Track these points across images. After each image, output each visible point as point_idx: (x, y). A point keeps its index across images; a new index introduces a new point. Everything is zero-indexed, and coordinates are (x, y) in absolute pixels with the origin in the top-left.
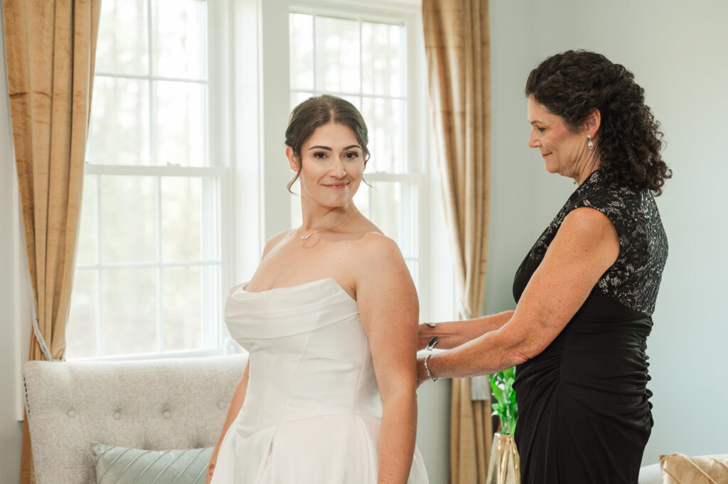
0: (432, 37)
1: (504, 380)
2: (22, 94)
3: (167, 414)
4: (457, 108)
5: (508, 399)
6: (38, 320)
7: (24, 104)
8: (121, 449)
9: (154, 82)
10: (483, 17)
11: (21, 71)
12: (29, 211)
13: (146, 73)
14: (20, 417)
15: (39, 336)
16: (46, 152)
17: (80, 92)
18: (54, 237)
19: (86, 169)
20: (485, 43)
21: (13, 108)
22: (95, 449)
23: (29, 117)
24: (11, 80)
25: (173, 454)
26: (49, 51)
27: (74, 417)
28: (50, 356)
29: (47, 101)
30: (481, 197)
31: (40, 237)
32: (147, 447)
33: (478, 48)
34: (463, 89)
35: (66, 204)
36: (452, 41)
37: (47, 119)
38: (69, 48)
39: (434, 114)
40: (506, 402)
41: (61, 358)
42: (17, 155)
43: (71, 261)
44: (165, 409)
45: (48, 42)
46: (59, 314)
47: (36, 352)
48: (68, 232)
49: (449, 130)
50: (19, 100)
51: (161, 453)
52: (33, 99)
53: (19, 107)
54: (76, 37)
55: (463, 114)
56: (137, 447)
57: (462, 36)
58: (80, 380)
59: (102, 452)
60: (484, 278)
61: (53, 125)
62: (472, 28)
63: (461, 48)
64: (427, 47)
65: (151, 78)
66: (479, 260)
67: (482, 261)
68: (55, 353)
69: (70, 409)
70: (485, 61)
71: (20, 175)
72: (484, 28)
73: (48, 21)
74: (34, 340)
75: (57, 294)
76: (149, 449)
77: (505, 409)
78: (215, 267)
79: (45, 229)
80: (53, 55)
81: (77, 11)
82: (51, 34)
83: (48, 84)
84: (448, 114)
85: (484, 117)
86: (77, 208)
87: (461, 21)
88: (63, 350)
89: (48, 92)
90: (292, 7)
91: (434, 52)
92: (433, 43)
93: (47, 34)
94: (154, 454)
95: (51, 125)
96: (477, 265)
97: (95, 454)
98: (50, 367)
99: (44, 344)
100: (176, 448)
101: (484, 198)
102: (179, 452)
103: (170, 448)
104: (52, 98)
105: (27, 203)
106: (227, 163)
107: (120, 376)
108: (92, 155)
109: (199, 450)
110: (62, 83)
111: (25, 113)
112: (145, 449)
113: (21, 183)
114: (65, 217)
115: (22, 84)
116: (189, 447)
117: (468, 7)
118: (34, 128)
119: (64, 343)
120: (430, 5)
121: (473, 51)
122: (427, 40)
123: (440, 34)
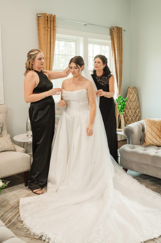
0: (113, 48)
10: (121, 44)
20: (122, 49)
26: (46, 51)
29: (46, 59)
36: (116, 49)
37: (46, 62)
39: (113, 61)
45: (46, 50)
49: (116, 63)
54: (51, 49)
55: (118, 61)
57: (118, 48)
60: (121, 88)
62: (120, 46)
63: (118, 50)
65: (65, 55)
70: (122, 52)
73: (46, 46)
77: (120, 110)
80: (47, 52)
83: (46, 56)
84: (115, 61)
87: (118, 45)
89: (46, 58)
90: (89, 43)
92: (113, 49)
93: (46, 48)
96: (120, 86)
104: (47, 59)
117: (119, 43)
120: (113, 43)
121: (120, 50)
122: (112, 48)
123: (114, 47)
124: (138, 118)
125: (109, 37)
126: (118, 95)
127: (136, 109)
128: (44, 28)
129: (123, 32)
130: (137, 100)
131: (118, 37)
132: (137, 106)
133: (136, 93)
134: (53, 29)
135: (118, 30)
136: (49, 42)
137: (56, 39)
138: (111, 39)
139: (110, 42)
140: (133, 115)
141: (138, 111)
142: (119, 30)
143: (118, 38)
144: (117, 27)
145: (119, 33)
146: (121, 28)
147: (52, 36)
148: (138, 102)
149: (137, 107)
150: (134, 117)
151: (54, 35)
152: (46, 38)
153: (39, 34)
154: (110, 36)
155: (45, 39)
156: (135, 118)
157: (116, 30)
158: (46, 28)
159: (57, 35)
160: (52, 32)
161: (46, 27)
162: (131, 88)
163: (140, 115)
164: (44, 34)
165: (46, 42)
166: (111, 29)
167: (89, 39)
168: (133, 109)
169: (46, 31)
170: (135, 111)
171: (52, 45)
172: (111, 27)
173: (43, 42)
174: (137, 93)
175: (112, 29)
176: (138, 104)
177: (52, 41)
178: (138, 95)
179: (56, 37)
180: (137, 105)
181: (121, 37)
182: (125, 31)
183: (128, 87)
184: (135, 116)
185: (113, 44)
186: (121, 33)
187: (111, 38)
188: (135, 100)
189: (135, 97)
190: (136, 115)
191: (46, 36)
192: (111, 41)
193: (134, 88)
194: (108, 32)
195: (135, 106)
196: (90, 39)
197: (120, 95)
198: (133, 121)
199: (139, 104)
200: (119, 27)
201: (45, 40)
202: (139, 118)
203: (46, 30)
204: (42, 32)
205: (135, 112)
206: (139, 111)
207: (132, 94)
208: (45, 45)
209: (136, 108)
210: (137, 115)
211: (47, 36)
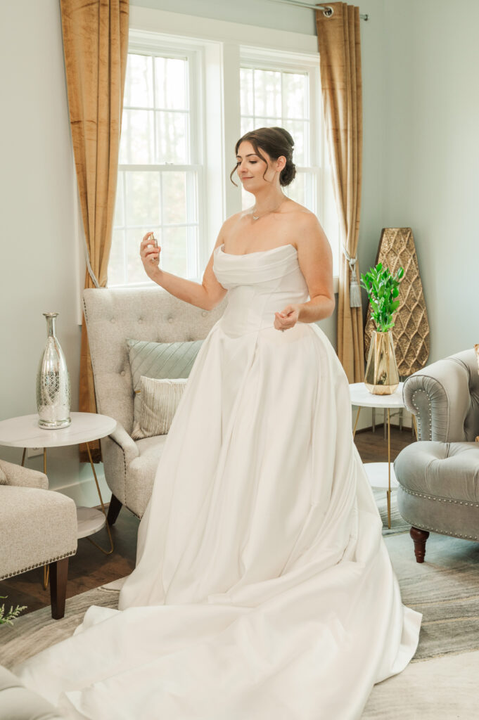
0: (327, 82)
1: (378, 298)
2: (79, 122)
3: (171, 320)
4: (342, 127)
5: (382, 310)
6: (90, 263)
7: (79, 128)
8: (144, 343)
9: (157, 112)
10: (358, 70)
11: (78, 108)
12: (84, 195)
13: (152, 106)
14: (80, 323)
15: (92, 273)
16: (94, 159)
17: (114, 120)
18: (100, 211)
19: (119, 167)
20: (359, 86)
21: (73, 131)
22: (129, 343)
23: (83, 136)
24: (71, 112)
25: (176, 345)
26: (95, 95)
27: (114, 323)
28: (98, 285)
29: (94, 126)
30: (357, 182)
31: (91, 211)
32: (159, 341)
33: (355, 89)
34: (346, 115)
35: (107, 190)
36: (339, 85)
37: (95, 138)
38: (107, 93)
39: (328, 130)
40: (380, 311)
41: (105, 286)
42: (76, 160)
43: (111, 226)
44: (169, 317)
45: (94, 89)
46: (104, 259)
47: (89, 283)
48: (108, 208)
49: (337, 140)
50: (76, 125)
51: (169, 344)
52: (86, 125)
53: (77, 130)
54: (112, 86)
55: (346, 130)
56: (153, 341)
57: (345, 82)
58: (119, 300)
59: (133, 344)
60: (358, 232)
61: (99, 141)
62: (351, 77)
63: (345, 90)
64: (323, 89)
65: (155, 110)
66: (356, 221)
67: (357, 221)
68: (101, 283)
69: (112, 318)
70: (359, 98)
71: (78, 173)
72: (358, 77)
73: (94, 75)
74: (88, 275)
75: (102, 247)
76: (160, 342)
77: (379, 315)
78: (195, 227)
79: (94, 206)
80: (98, 97)
81: (112, 69)
82: (96, 84)
83: (94, 116)
84: (336, 130)
85: (358, 132)
86: (114, 193)
88: (106, 281)
89: (95, 121)
90: (242, 64)
91: (328, 92)
92: (327, 86)
93: (94, 84)
94: (165, 345)
95: (97, 141)
96: (354, 224)
97: (128, 346)
98: (98, 292)
99: (95, 278)
100: (177, 341)
101: (358, 183)
102: (179, 344)
103: (173, 341)
104: (97, 125)
105: (83, 190)
106: (202, 163)
107: (142, 297)
108: (122, 159)
109: (192, 342)
110: (104, 114)
111: (81, 134)
112: (158, 342)
113: (78, 178)
114: (107, 199)
115: (78, 115)
116: (185, 341)
117: (349, 64)
118: (87, 143)
119: (107, 277)
120: (325, 63)
121: (352, 92)
122: (323, 85)
123: (331, 81)
124: (421, 344)
125: (314, 40)
126: (346, 258)
127: (414, 312)
128: (89, 5)
129: (362, 23)
130: (416, 276)
131: (345, 41)
132: (415, 300)
133: (411, 251)
134: (118, 12)
135: (344, 15)
136: (107, 61)
137: (129, 50)
138: (320, 51)
139: (316, 58)
140: (404, 334)
141: (420, 320)
142: (350, 17)
143: (345, 45)
144: (340, 3)
145: (349, 27)
146: (356, 9)
147: (116, 36)
148: (420, 283)
149: (418, 305)
150: (405, 340)
151: (123, 35)
152: (95, 46)
153: (65, 30)
154: (315, 38)
155: (89, 47)
156: (411, 344)
157: (337, 17)
158: (95, 7)
159: (134, 34)
160: (115, 23)
161: (92, 4)
162: (393, 234)
163: (426, 333)
164: (87, 29)
165: (95, 60)
166: (317, 13)
167: (242, 50)
168: (402, 309)
169: (95, 20)
170: (411, 319)
171: (116, 70)
172: (318, 5)
173: (81, 60)
174: (414, 252)
175: (321, 12)
176: (420, 293)
177: (116, 56)
178: (417, 258)
179: (130, 41)
180: (417, 295)
181: (357, 43)
182: (366, 20)
183: (383, 230)
184: (408, 339)
185: (327, 67)
186: (357, 26)
187: (320, 45)
188: (410, 278)
189: (410, 267)
190: (412, 336)
191: (94, 37)
192: (319, 56)
193: (405, 231)
194: (308, 21)
195: (407, 300)
196: (246, 51)
197: (352, 261)
198: (402, 356)
199: (423, 291)
200: (349, 4)
201: (90, 53)
202: (423, 346)
203: (93, 15)
204: (79, 20)
205: (411, 323)
206: (423, 318)
207: (397, 255)
208: (91, 72)
209: (413, 308)
210: (417, 334)
211: (97, 38)
